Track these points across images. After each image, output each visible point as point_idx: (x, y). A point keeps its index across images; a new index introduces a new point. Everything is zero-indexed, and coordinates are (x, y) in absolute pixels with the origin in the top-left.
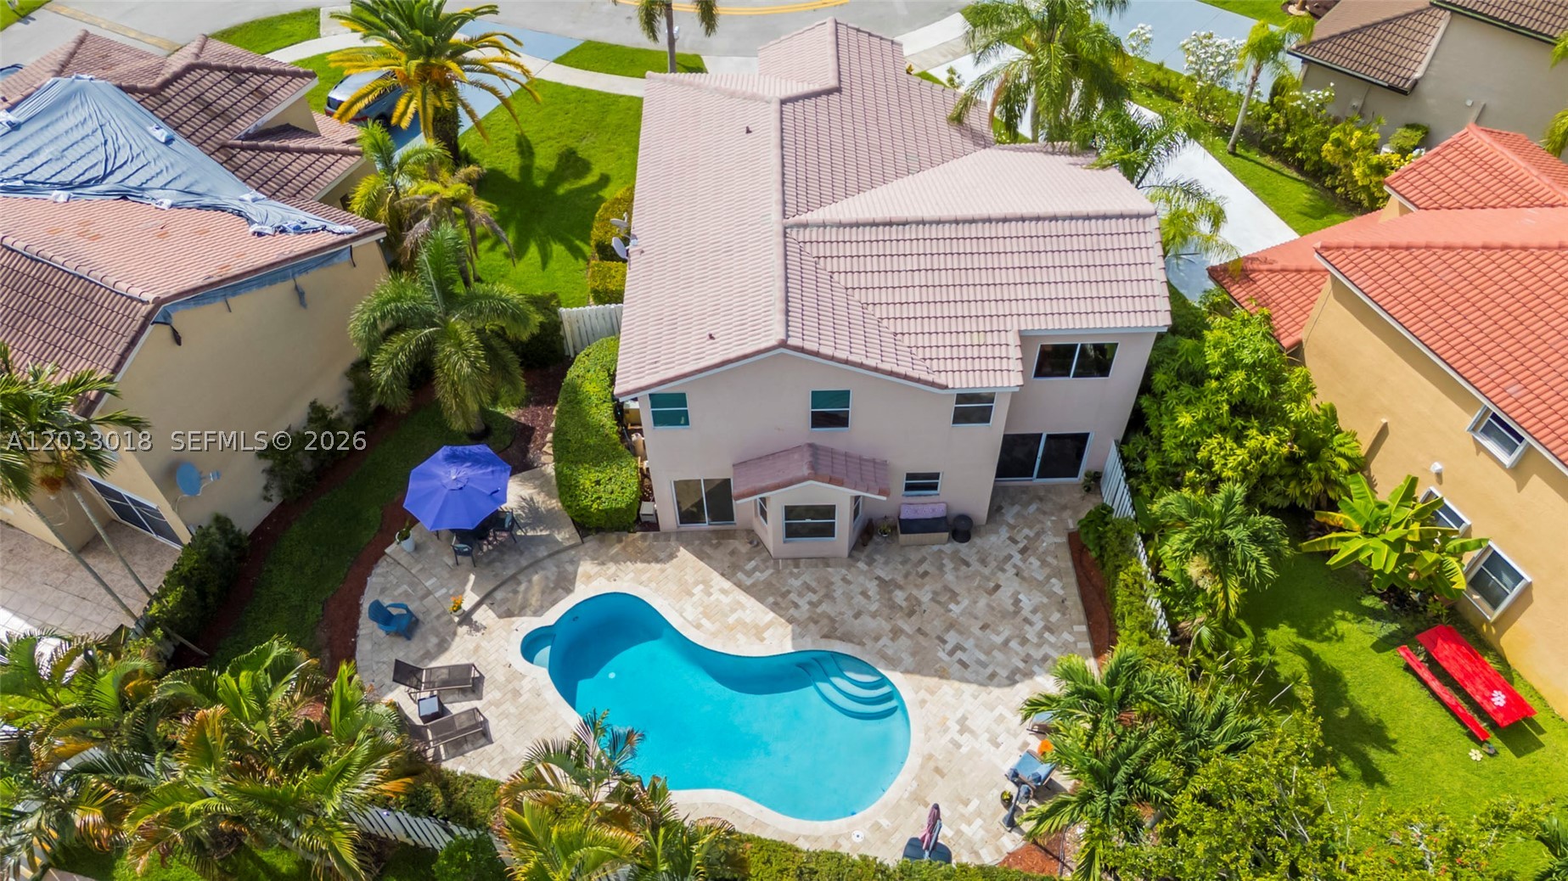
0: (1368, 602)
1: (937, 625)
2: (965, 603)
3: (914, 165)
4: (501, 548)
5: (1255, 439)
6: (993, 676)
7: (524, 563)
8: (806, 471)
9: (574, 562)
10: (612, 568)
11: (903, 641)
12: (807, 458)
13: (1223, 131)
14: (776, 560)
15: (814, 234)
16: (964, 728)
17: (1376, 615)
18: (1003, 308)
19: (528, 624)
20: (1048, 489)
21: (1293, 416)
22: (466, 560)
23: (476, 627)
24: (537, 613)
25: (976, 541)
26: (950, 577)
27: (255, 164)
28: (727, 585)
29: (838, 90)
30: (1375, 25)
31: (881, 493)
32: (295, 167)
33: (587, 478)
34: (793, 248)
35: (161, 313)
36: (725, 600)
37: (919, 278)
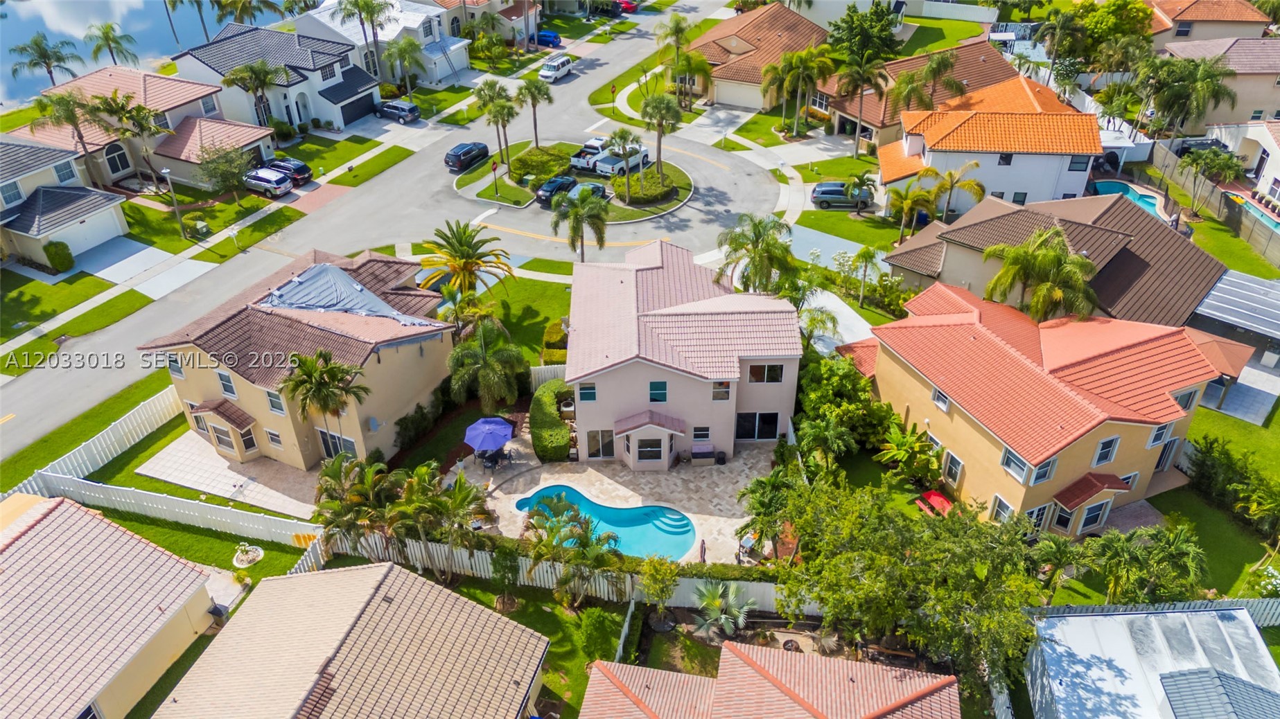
0: (907, 486)
1: (709, 496)
2: (722, 488)
3: (696, 298)
4: (505, 468)
5: (845, 405)
6: (734, 514)
7: (516, 473)
8: (647, 420)
9: (539, 474)
10: (557, 476)
11: (693, 502)
12: (648, 415)
13: (856, 298)
14: (634, 472)
15: (651, 319)
16: (719, 533)
17: (909, 491)
18: (731, 348)
19: (519, 497)
20: (763, 444)
21: (862, 398)
22: (488, 472)
23: (495, 498)
24: (522, 493)
25: (728, 465)
26: (715, 478)
27: (397, 300)
28: (611, 481)
29: (662, 268)
30: (920, 249)
31: (681, 432)
32: (413, 302)
33: (546, 434)
34: (642, 325)
35: (375, 349)
36: (610, 487)
37: (696, 336)
